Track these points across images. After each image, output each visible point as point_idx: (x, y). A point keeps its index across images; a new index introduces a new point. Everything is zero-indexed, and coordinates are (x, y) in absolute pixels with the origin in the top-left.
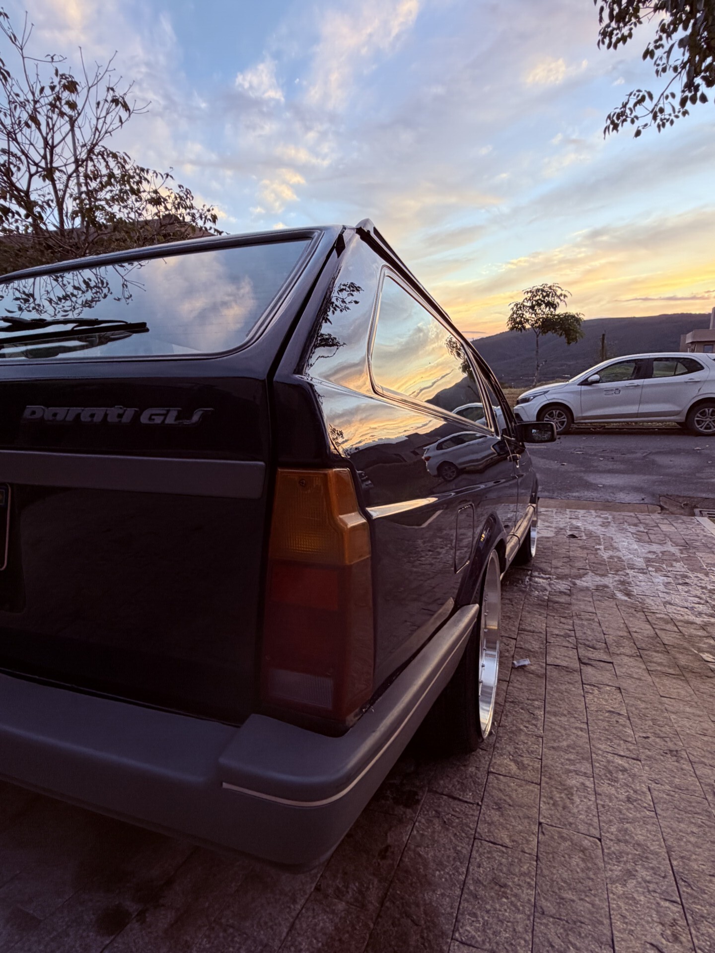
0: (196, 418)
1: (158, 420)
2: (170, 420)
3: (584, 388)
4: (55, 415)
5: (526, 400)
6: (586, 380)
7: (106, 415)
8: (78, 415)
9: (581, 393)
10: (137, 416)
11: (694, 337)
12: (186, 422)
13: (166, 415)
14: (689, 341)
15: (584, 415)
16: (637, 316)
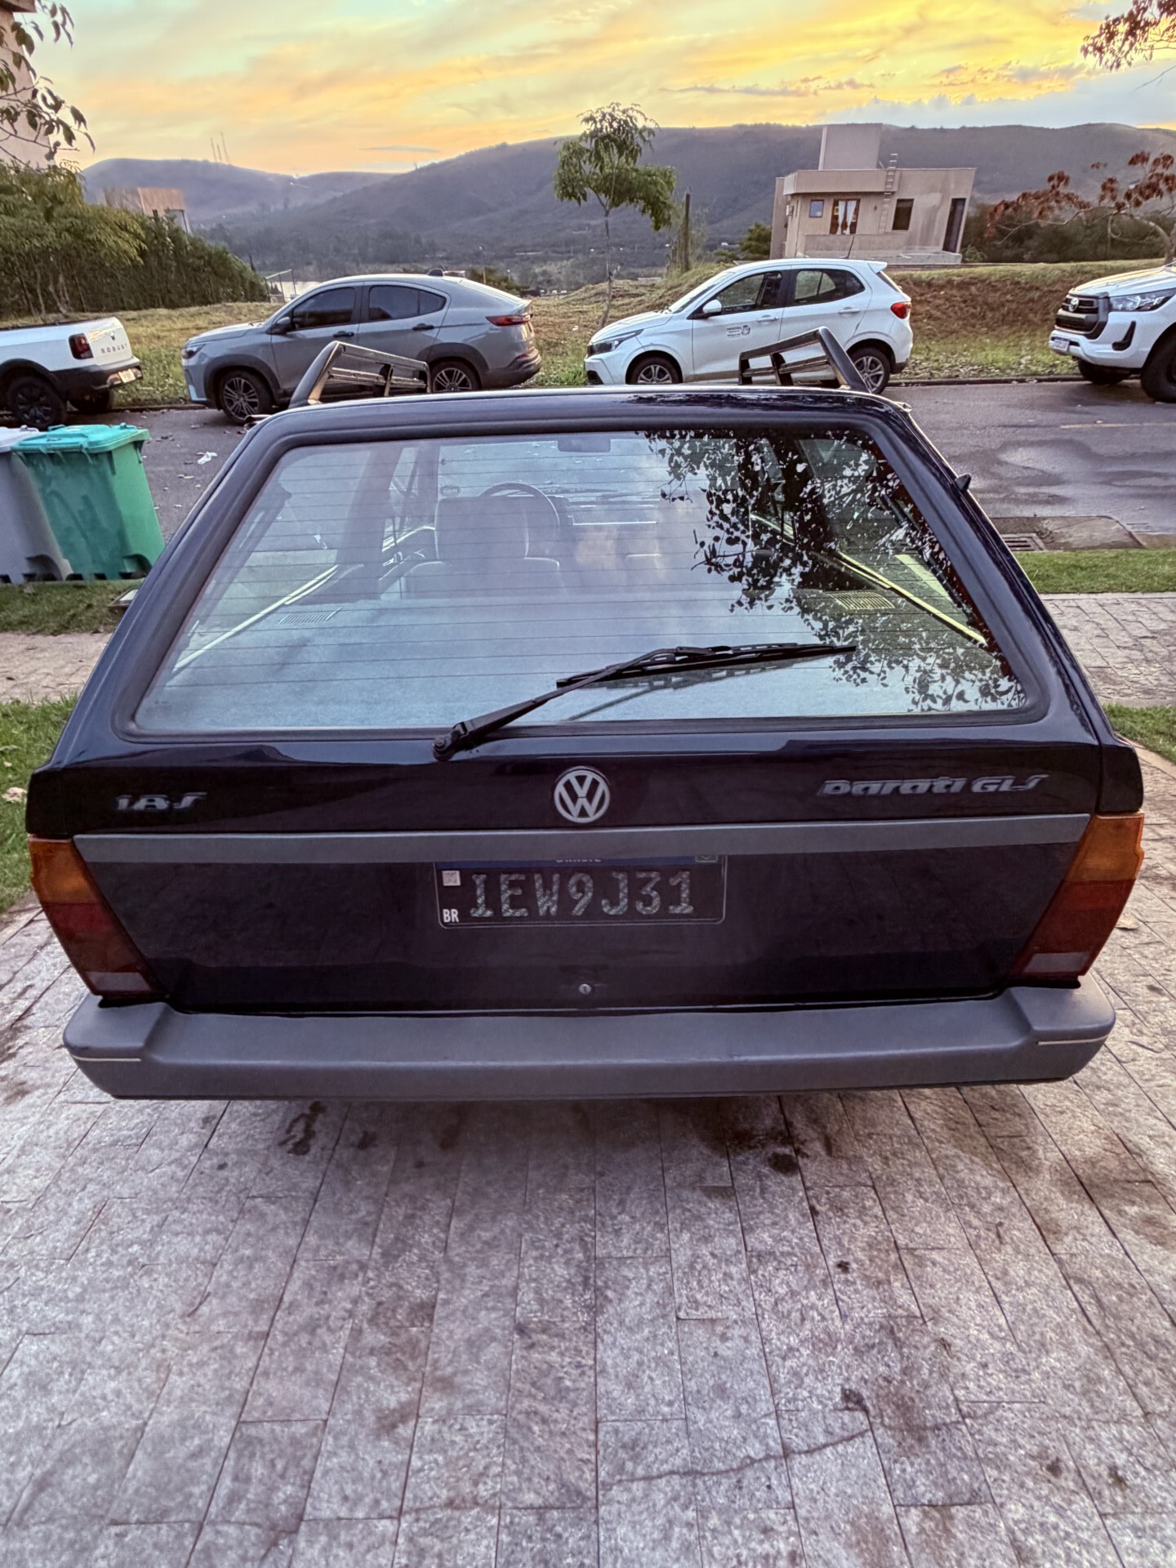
0: (1032, 785)
1: (992, 788)
2: (1005, 787)
3: (697, 323)
4: (866, 789)
5: (605, 347)
6: (700, 309)
7: (931, 786)
8: (897, 789)
9: (692, 333)
10: (968, 786)
11: (798, 182)
12: (1021, 788)
13: (1000, 784)
14: (789, 190)
15: (699, 372)
16: (700, 125)
